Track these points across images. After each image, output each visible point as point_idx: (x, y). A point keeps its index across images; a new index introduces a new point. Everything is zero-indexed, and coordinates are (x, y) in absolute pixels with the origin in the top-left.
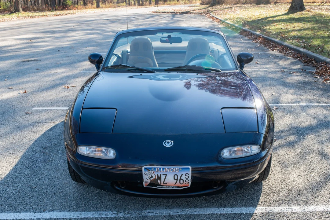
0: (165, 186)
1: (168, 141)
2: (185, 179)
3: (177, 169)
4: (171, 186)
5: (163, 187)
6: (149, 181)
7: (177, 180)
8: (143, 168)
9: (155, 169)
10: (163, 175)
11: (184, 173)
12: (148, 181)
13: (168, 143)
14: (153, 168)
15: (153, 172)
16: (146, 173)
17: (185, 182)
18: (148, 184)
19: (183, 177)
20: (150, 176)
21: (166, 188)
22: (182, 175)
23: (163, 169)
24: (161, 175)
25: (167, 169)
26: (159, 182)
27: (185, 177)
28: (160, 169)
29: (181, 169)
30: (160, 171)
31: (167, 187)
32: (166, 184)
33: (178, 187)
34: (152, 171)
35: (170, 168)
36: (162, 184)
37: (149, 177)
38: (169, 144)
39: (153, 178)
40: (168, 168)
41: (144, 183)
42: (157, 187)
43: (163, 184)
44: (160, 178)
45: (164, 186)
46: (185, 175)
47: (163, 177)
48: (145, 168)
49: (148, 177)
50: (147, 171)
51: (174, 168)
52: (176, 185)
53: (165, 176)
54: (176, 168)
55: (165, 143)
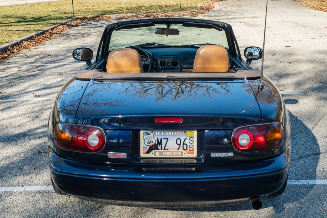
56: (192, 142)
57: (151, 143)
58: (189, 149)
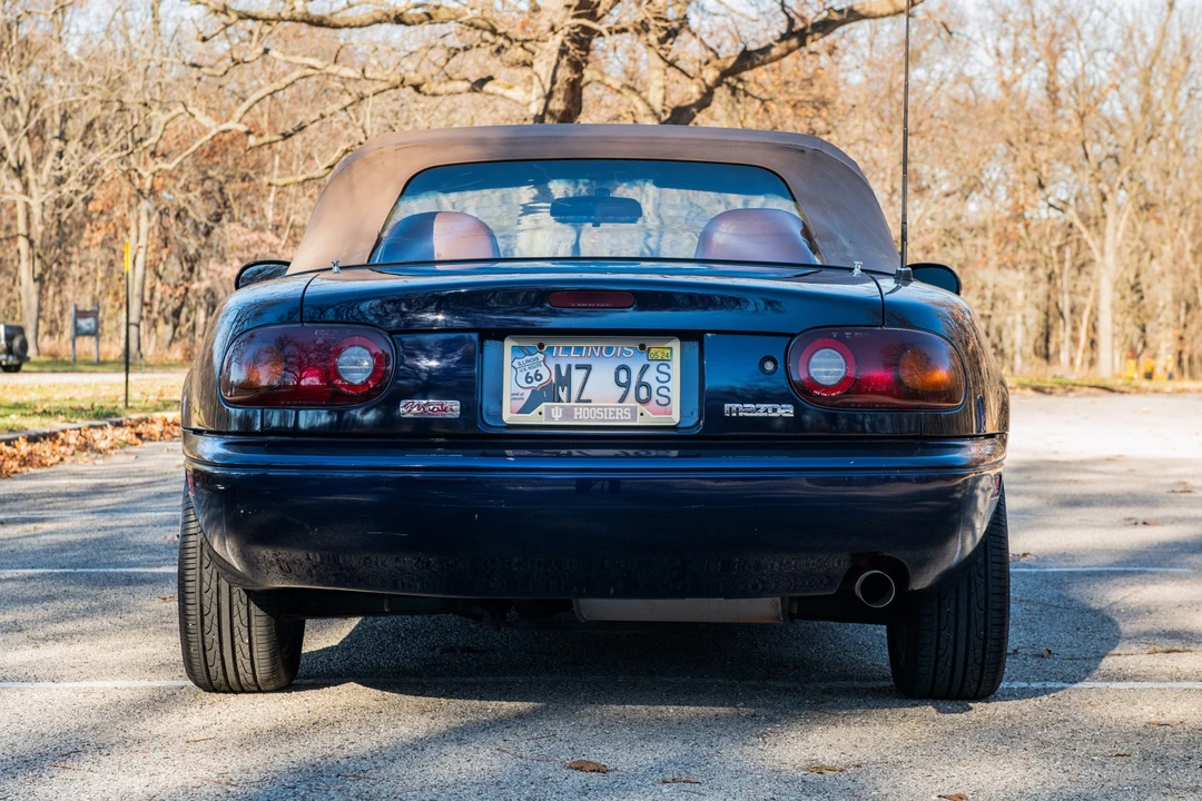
56: (664, 378)
57: (537, 380)
58: (657, 401)
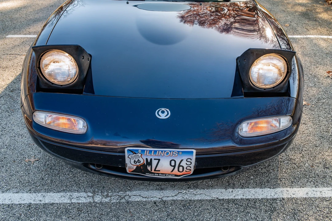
0: (157, 173)
1: (163, 109)
2: (185, 166)
3: (176, 153)
4: (166, 174)
5: (154, 175)
6: (135, 167)
7: (174, 166)
8: (126, 149)
9: (143, 151)
10: (155, 159)
11: (185, 158)
12: (133, 166)
13: (163, 112)
14: (141, 150)
15: (140, 155)
16: (130, 157)
17: (185, 169)
18: (133, 170)
19: (184, 164)
20: (137, 160)
21: (158, 175)
22: (182, 160)
23: (155, 152)
24: (151, 159)
25: (160, 152)
26: (149, 168)
27: (186, 164)
28: (151, 151)
29: (180, 153)
30: (151, 155)
31: (160, 174)
32: (159, 171)
33: (176, 175)
34: (138, 154)
35: (165, 151)
36: (153, 171)
37: (135, 161)
38: (163, 114)
39: (140, 162)
40: (162, 151)
41: (127, 168)
42: (146, 174)
43: (155, 170)
44: (150, 163)
45: (155, 173)
46: (187, 161)
47: (154, 163)
48: (128, 150)
49: (132, 161)
50: (132, 154)
51: (170, 151)
52: (173, 173)
53: (158, 161)
54: (173, 151)
55: (158, 114)
